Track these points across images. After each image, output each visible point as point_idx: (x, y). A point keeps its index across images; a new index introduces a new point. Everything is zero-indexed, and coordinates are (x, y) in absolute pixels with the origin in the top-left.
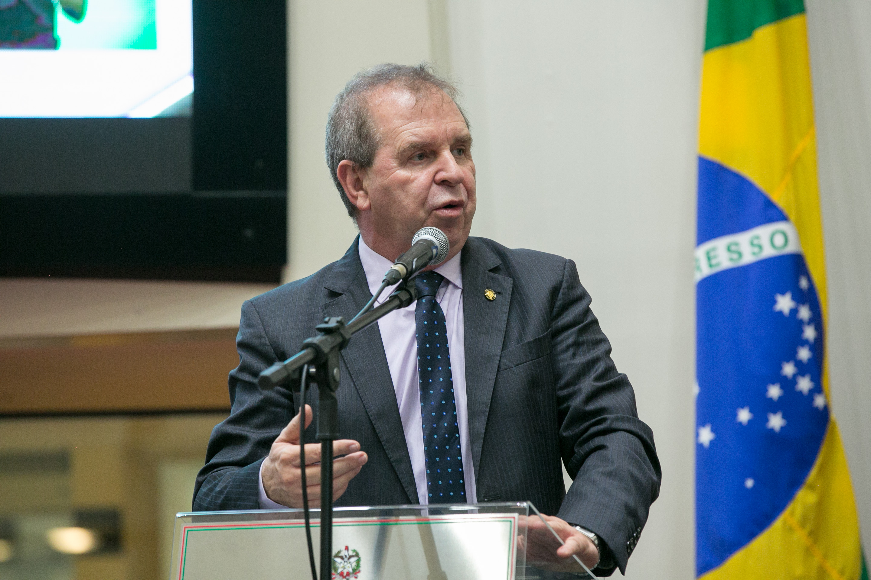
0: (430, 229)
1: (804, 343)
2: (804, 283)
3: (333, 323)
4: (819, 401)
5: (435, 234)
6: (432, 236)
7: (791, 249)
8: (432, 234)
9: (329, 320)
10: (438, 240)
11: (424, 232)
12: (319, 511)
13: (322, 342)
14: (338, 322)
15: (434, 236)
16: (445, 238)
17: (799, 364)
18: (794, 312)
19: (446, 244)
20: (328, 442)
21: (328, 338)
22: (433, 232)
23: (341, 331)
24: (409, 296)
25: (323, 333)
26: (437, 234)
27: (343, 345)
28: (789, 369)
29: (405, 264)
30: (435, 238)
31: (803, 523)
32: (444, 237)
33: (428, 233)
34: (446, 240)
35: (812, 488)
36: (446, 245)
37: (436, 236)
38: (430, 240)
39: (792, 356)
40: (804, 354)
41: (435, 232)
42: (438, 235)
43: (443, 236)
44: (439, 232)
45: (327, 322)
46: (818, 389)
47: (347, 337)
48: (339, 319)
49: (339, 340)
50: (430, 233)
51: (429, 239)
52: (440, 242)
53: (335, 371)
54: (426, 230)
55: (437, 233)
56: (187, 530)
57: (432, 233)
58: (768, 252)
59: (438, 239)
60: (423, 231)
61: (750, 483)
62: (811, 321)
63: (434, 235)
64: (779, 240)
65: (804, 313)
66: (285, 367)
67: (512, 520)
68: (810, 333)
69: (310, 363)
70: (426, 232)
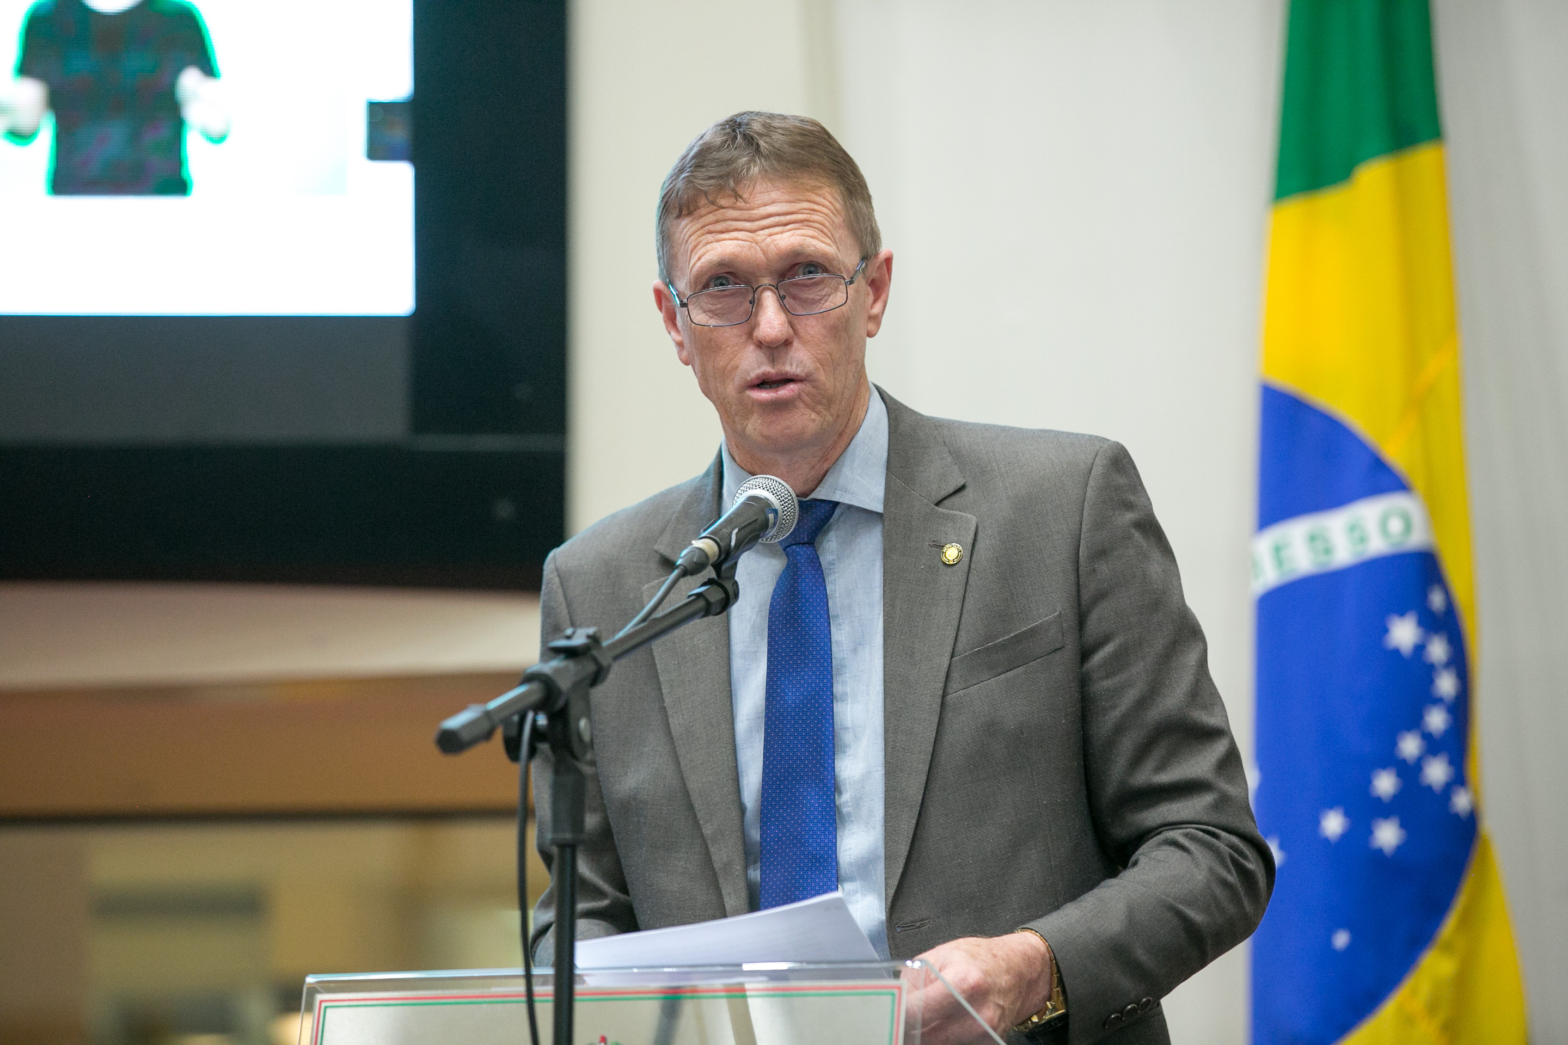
0: (764, 479)
1: (1437, 701)
2: (1437, 600)
3: (579, 640)
4: (1461, 801)
5: (773, 488)
6: (768, 490)
7: (1417, 540)
8: (768, 488)
9: (574, 633)
10: (778, 498)
11: (754, 483)
12: (550, 974)
13: (557, 671)
14: (589, 637)
15: (772, 492)
16: (791, 495)
17: (1427, 737)
18: (1420, 649)
19: (791, 506)
20: (568, 851)
21: (570, 665)
22: (770, 485)
23: (595, 652)
24: (724, 595)
25: (562, 656)
26: (777, 487)
27: (597, 677)
28: (1410, 746)
29: (716, 538)
30: (773, 494)
31: (1432, 1008)
32: (789, 492)
33: (761, 485)
34: (792, 498)
35: (1448, 948)
36: (793, 507)
37: (775, 490)
38: (764, 497)
39: (1415, 722)
40: (1437, 720)
41: (773, 484)
42: (779, 490)
43: (787, 492)
44: (780, 483)
45: (569, 638)
46: (1459, 779)
47: (604, 662)
48: (591, 631)
49: (590, 668)
50: (764, 485)
51: (761, 497)
52: (781, 502)
53: (583, 723)
54: (758, 480)
55: (776, 485)
56: (324, 1005)
57: (768, 486)
58: (1377, 546)
59: (778, 496)
60: (752, 483)
61: (1341, 939)
62: (1449, 664)
63: (771, 489)
64: (1396, 526)
65: (1438, 650)
66: (488, 714)
67: (896, 991)
68: (1446, 685)
69: (537, 708)
70: (757, 484)
